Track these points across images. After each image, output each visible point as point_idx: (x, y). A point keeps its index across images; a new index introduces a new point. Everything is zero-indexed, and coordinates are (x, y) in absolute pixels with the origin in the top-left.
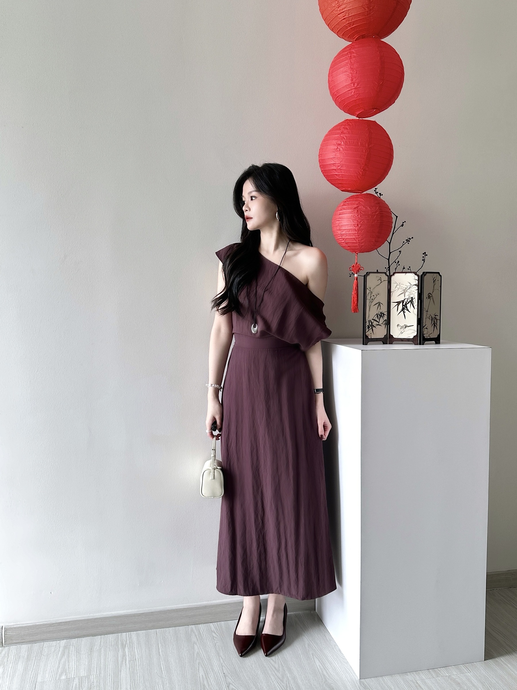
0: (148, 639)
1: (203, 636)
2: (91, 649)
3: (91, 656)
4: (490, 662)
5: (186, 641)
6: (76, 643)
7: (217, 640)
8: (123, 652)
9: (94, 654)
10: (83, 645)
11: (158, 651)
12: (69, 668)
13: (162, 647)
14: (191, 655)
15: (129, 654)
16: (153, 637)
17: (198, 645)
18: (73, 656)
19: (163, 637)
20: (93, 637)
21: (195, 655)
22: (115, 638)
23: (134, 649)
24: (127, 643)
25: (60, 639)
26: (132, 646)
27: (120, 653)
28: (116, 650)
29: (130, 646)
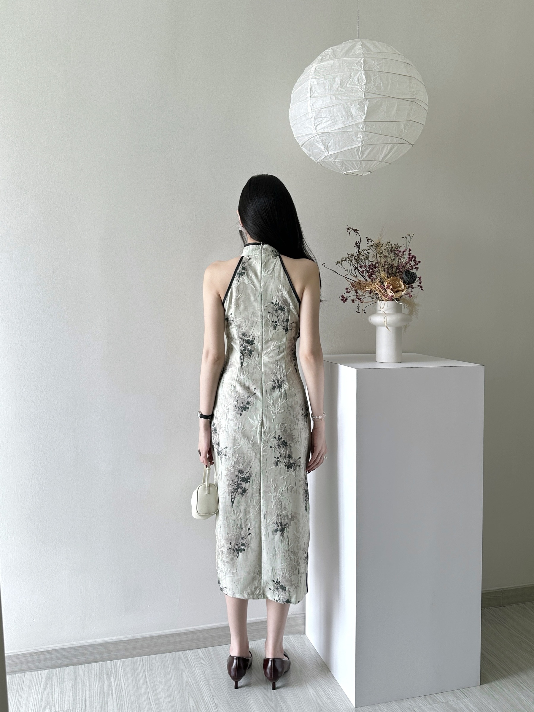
0: (134, 667)
1: (191, 663)
2: (75, 680)
3: (75, 687)
4: (486, 686)
5: (174, 668)
7: (206, 668)
8: (109, 682)
9: (78, 685)
10: (66, 675)
11: (145, 681)
12: (53, 700)
13: (150, 676)
14: (180, 684)
15: (115, 684)
16: (140, 665)
17: (186, 673)
18: (57, 687)
19: (149, 665)
20: (76, 666)
21: (184, 684)
22: (100, 667)
23: (120, 679)
24: (112, 672)
25: (42, 669)
26: (118, 676)
27: (106, 683)
29: (116, 676)
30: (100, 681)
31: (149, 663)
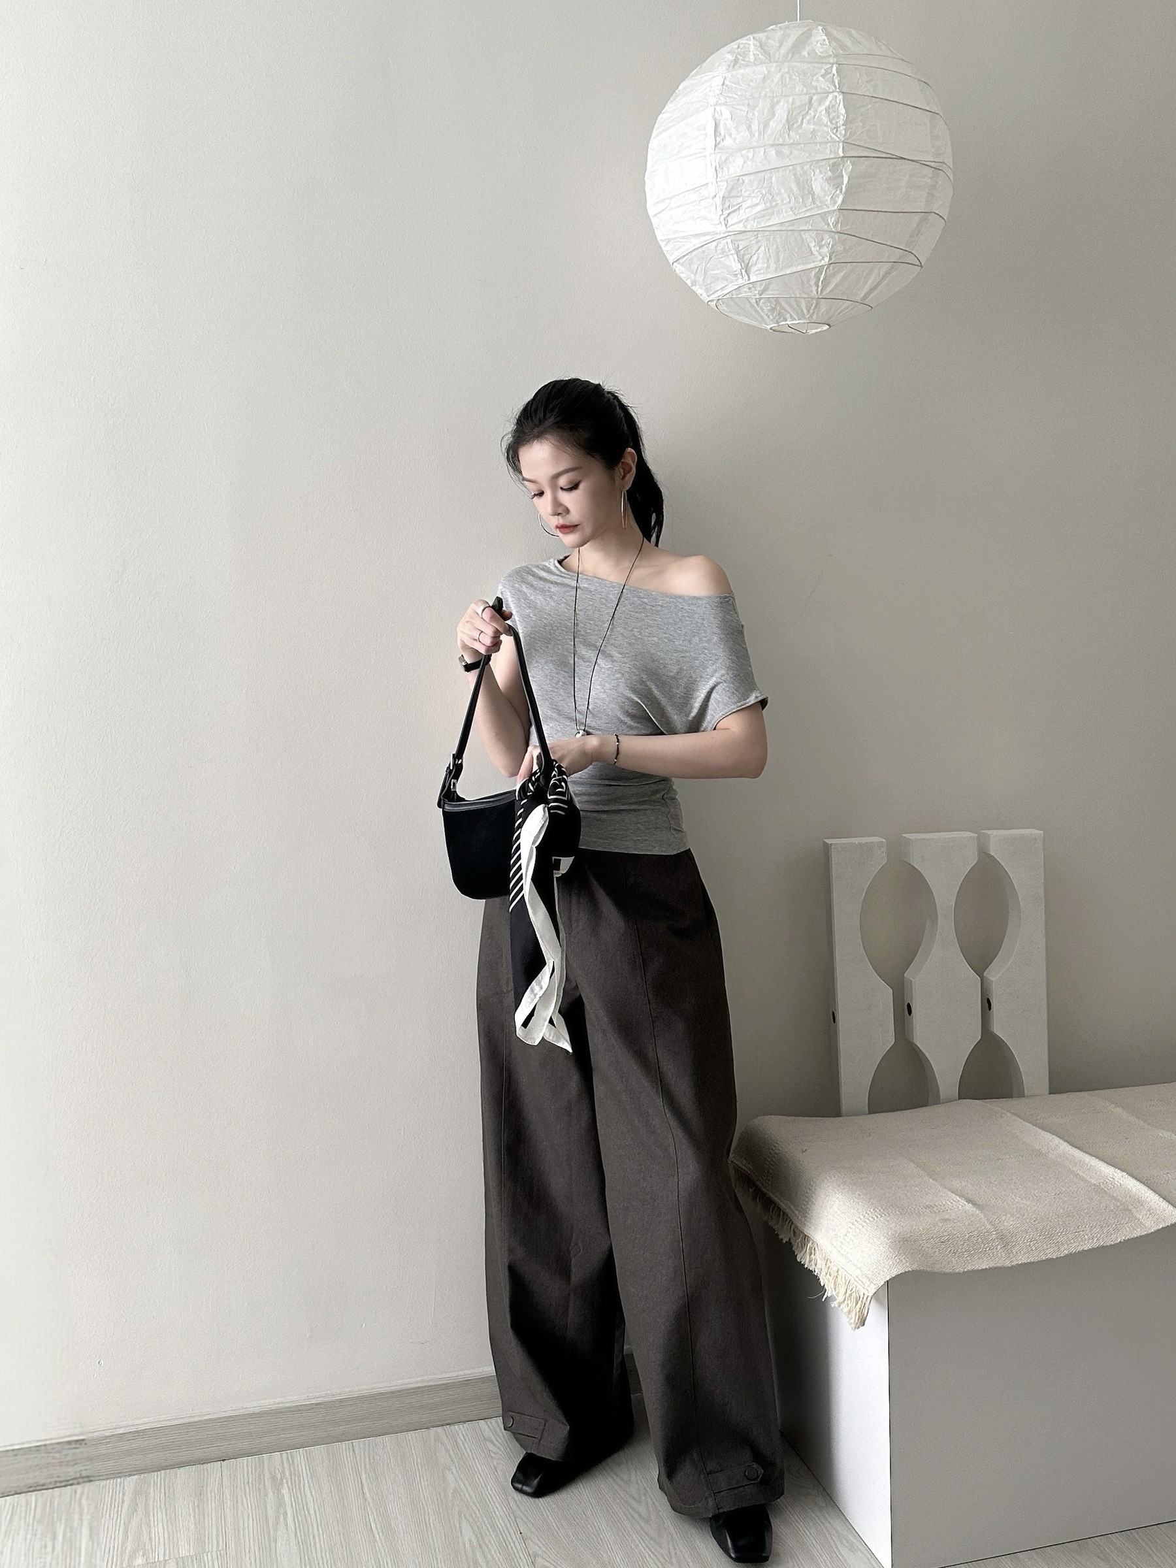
0: (333, 1462)
2: (201, 1494)
3: (201, 1508)
5: (426, 1464)
6: (162, 1482)
7: (498, 1459)
8: (278, 1498)
9: (208, 1505)
10: (179, 1485)
11: (361, 1490)
12: (150, 1540)
13: (370, 1480)
14: (440, 1494)
15: (291, 1501)
16: (348, 1458)
17: (454, 1470)
20: (204, 1466)
21: (450, 1494)
22: (255, 1465)
23: (302, 1489)
24: (284, 1476)
25: (122, 1475)
26: (297, 1483)
27: (271, 1499)
29: (293, 1482)
30: (258, 1494)
31: (370, 1456)
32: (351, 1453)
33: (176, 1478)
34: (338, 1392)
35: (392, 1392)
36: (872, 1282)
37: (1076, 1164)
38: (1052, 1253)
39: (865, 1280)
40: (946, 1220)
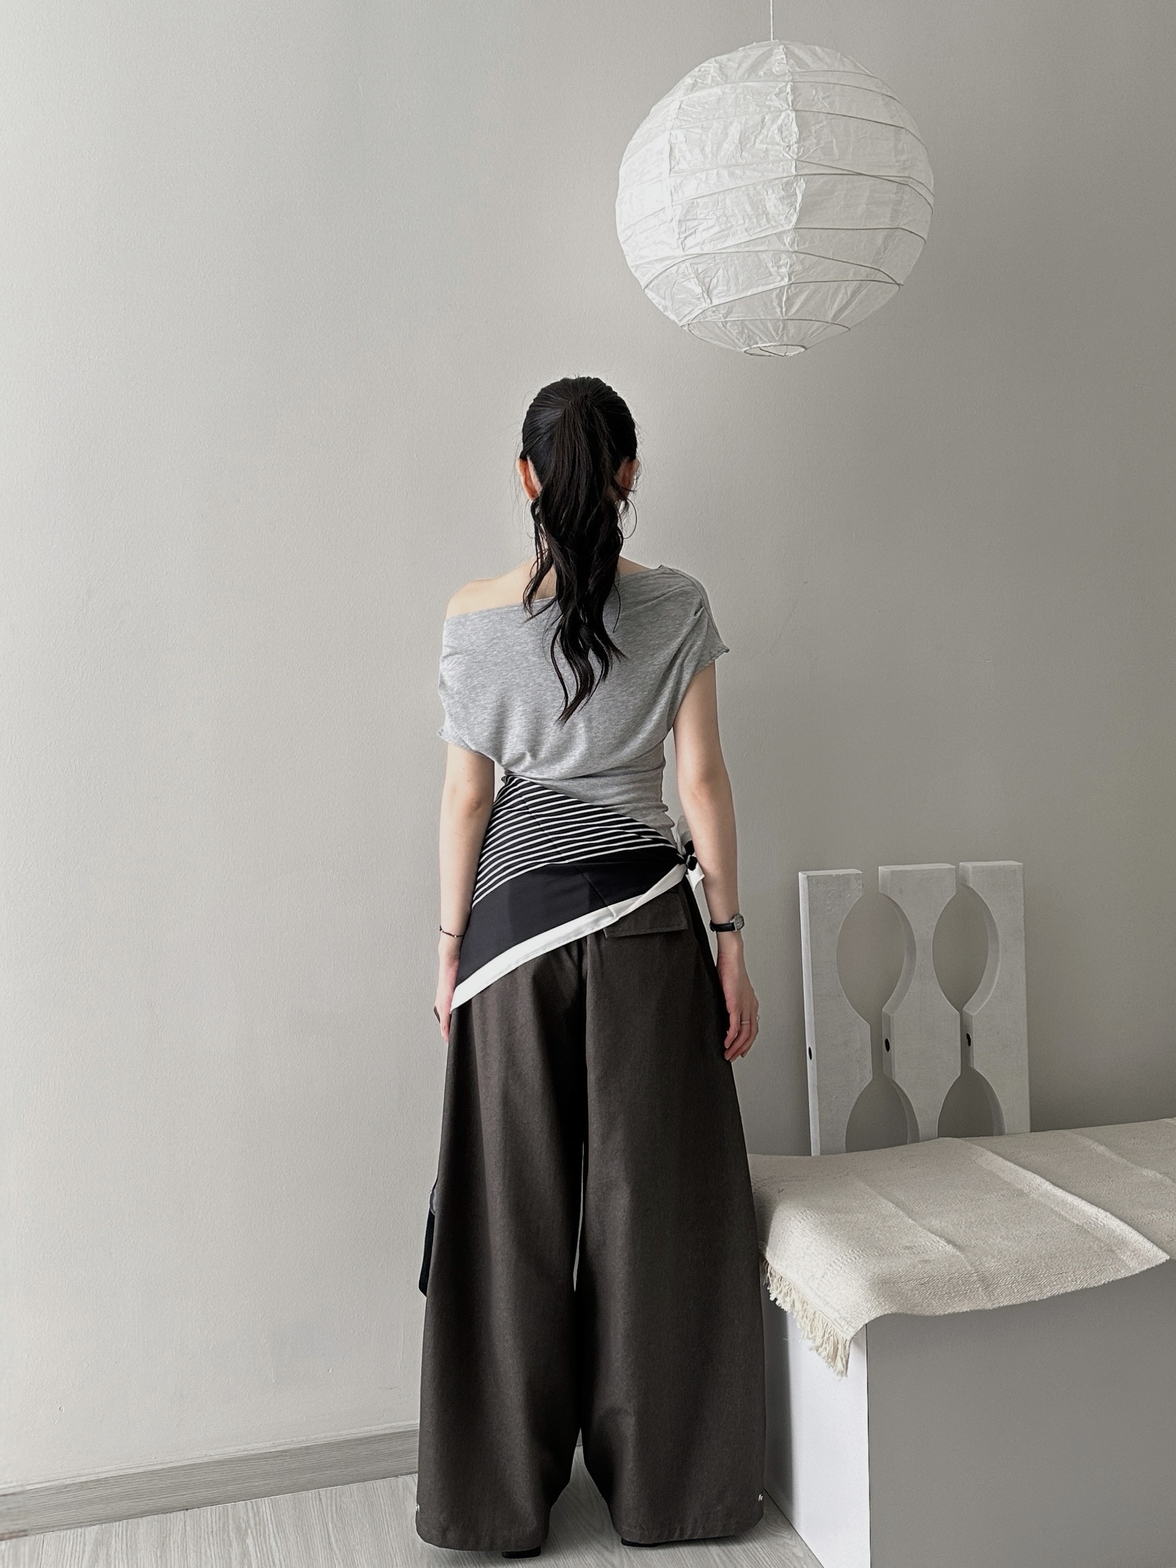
0: (300, 1513)
2: (163, 1544)
3: (163, 1559)
5: (393, 1513)
6: (124, 1533)
8: (243, 1547)
9: (171, 1556)
10: (141, 1535)
11: (327, 1539)
13: (337, 1531)
14: (408, 1545)
15: (256, 1550)
16: (313, 1508)
19: (336, 1509)
20: (164, 1516)
22: (220, 1514)
23: (268, 1539)
24: (249, 1525)
25: (83, 1525)
26: (262, 1533)
27: (236, 1550)
28: (224, 1545)
29: (258, 1533)
30: (222, 1545)
31: (336, 1504)
32: (318, 1502)
33: (138, 1528)
34: (304, 1438)
35: (360, 1440)
36: (850, 1325)
37: (1058, 1203)
38: (1034, 1295)
39: (843, 1323)
40: (926, 1261)
